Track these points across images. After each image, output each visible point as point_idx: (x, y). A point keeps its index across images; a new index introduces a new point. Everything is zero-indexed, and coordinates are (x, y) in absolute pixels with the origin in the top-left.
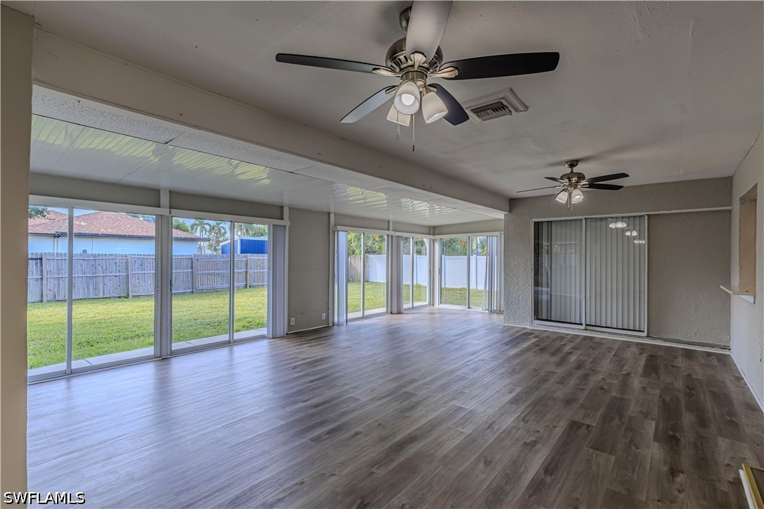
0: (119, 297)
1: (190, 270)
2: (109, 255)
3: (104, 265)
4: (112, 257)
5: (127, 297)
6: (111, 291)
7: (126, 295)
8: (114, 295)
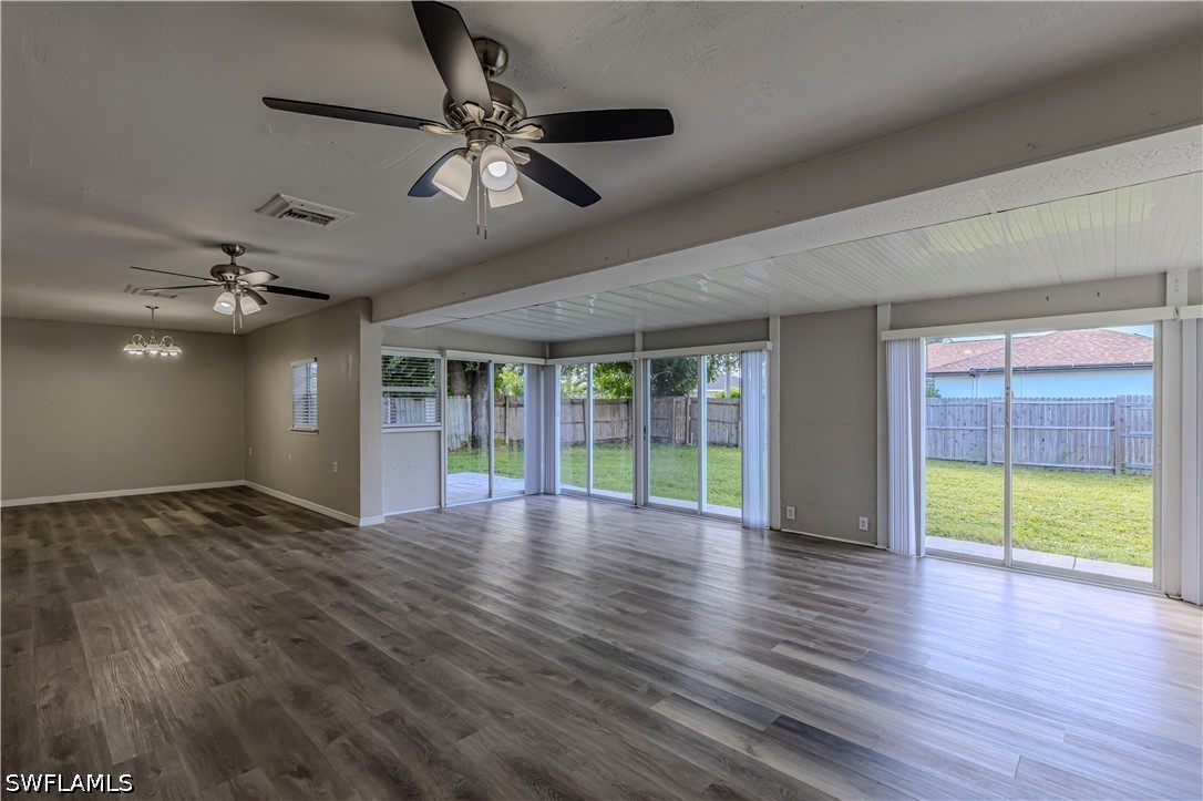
0: (975, 462)
1: (1109, 428)
2: (963, 399)
3: (956, 414)
4: (966, 402)
5: (985, 464)
6: (964, 452)
7: (982, 460)
8: (967, 458)
